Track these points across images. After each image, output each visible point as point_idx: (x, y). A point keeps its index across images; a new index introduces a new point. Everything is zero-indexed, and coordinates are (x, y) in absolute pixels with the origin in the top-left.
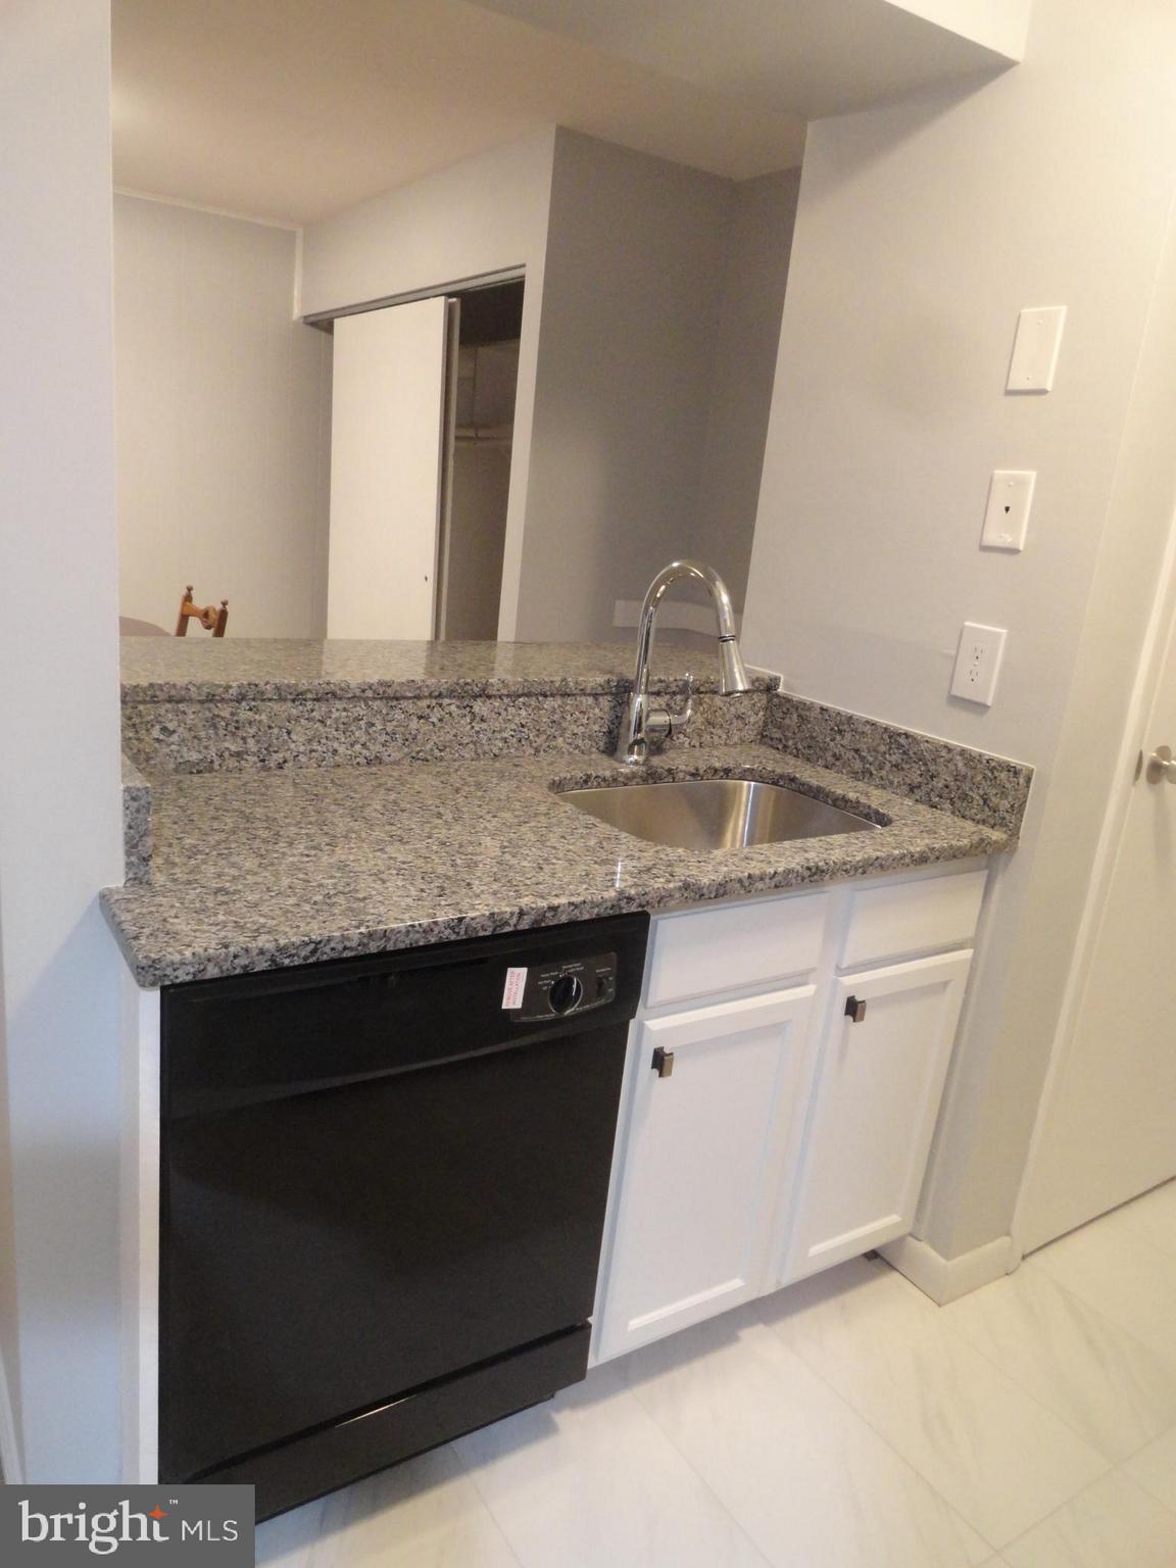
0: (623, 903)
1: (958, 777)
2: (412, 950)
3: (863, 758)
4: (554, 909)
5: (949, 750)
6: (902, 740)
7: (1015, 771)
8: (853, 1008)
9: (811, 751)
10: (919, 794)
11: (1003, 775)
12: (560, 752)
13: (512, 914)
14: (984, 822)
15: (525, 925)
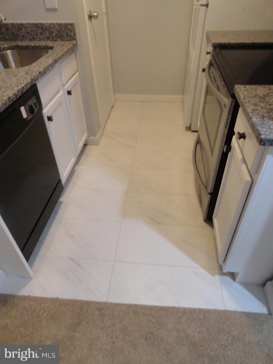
3: (31, 35)
6: (39, 25)
7: (72, 25)
8: (69, 93)
10: (51, 39)
11: (69, 27)
13: (17, 92)
14: (69, 40)
15: (20, 94)
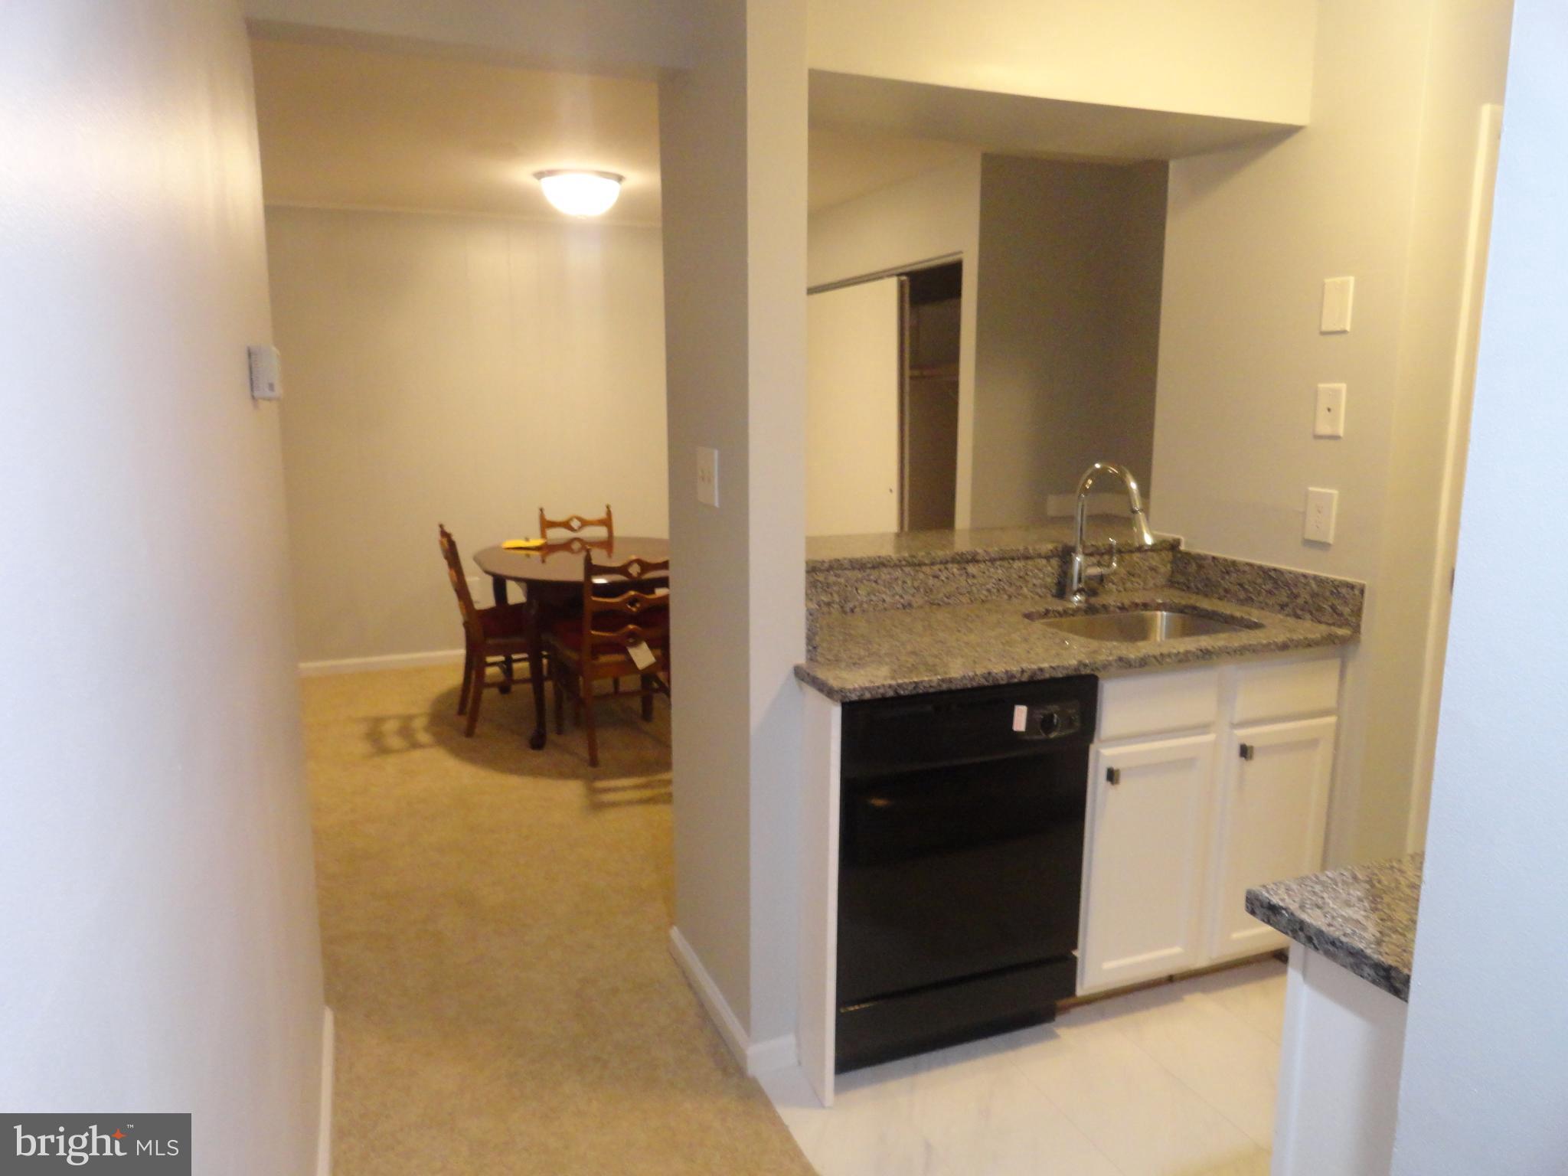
0: (1082, 669)
1: (1314, 595)
2: (964, 691)
3: (1245, 589)
4: (1041, 670)
5: (1305, 576)
6: (1272, 574)
7: (1352, 587)
8: (1245, 752)
9: (1208, 588)
10: (1288, 610)
11: (1343, 591)
12: (1026, 597)
13: (1018, 671)
14: (1334, 624)
15: (1025, 678)
